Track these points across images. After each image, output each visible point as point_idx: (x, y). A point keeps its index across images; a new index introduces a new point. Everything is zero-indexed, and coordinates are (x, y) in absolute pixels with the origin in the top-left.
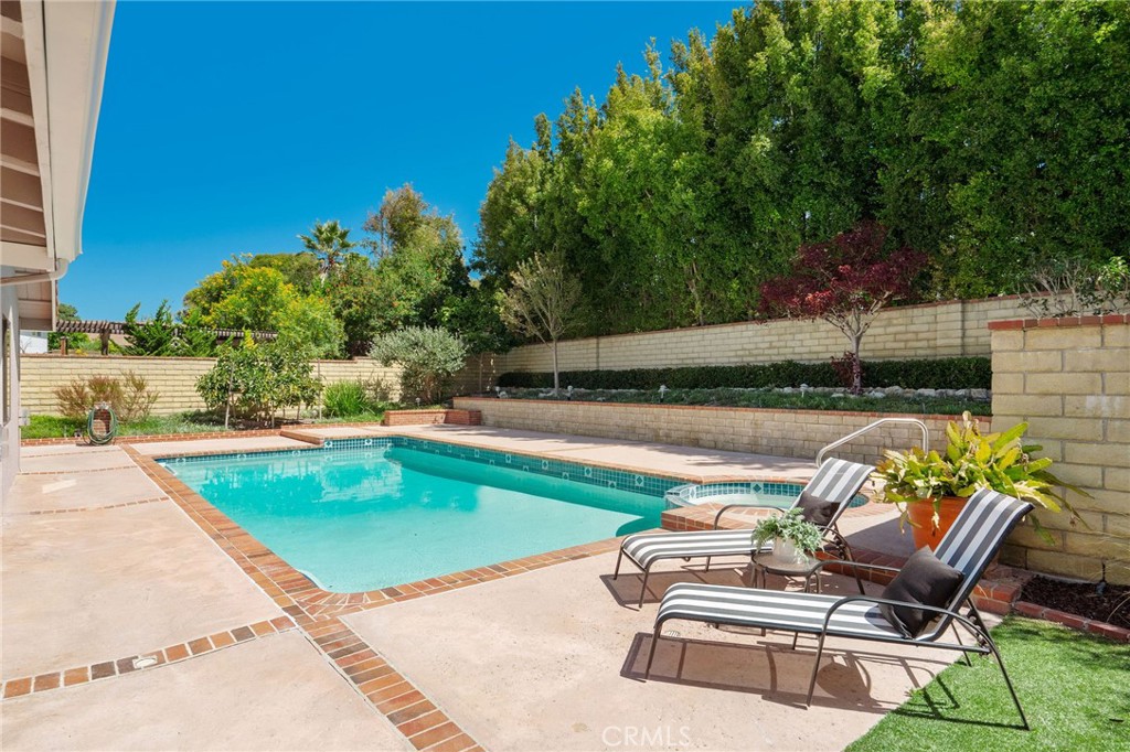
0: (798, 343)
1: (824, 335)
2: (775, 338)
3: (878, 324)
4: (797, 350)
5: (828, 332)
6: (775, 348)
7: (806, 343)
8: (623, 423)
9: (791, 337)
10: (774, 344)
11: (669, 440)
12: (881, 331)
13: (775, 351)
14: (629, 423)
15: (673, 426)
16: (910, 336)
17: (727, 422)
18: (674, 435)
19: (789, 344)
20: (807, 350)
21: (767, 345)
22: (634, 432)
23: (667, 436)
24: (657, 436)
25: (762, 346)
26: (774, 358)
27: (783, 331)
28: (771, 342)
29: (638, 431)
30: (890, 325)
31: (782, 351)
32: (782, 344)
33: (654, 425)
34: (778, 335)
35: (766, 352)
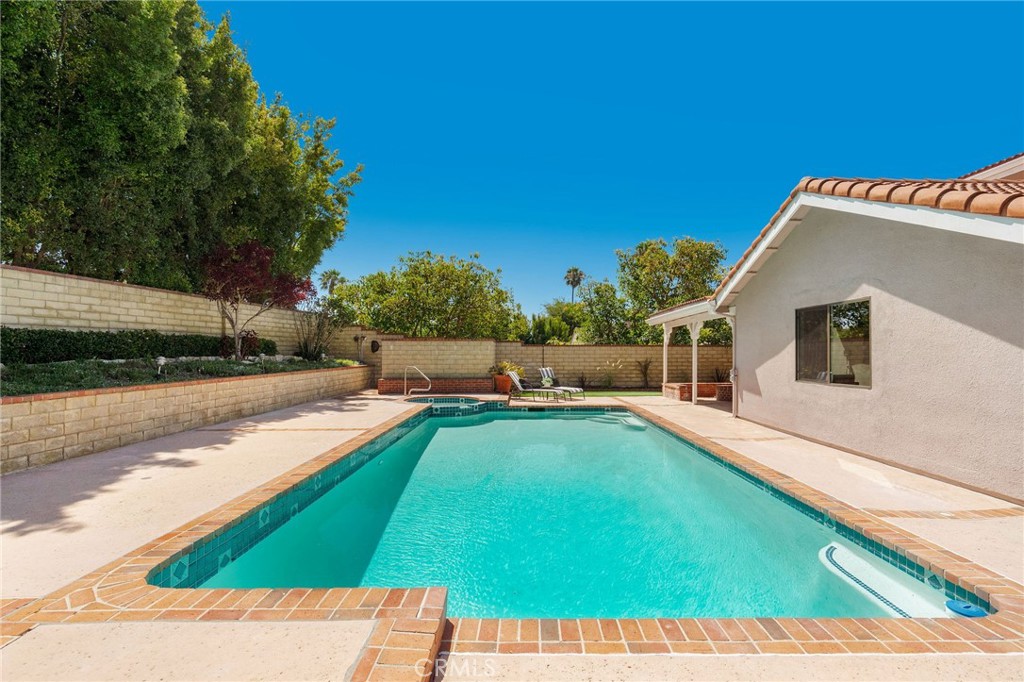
0: (124, 311)
1: (149, 307)
2: (97, 301)
3: (190, 305)
4: (122, 318)
5: (153, 304)
6: (95, 312)
7: (132, 312)
8: (161, 412)
9: (116, 303)
10: (94, 308)
11: (218, 419)
12: (191, 311)
13: (96, 316)
14: (171, 409)
15: (220, 402)
16: (208, 318)
17: (259, 388)
18: (222, 411)
19: (113, 310)
20: (133, 319)
21: (86, 308)
22: (177, 422)
23: (216, 414)
24: (205, 418)
25: (77, 307)
26: (94, 324)
27: (106, 295)
28: (90, 305)
29: (181, 418)
30: (197, 308)
31: (104, 317)
32: (106, 309)
33: (200, 406)
34: (102, 298)
35: (83, 315)
